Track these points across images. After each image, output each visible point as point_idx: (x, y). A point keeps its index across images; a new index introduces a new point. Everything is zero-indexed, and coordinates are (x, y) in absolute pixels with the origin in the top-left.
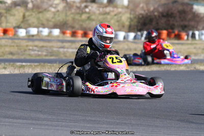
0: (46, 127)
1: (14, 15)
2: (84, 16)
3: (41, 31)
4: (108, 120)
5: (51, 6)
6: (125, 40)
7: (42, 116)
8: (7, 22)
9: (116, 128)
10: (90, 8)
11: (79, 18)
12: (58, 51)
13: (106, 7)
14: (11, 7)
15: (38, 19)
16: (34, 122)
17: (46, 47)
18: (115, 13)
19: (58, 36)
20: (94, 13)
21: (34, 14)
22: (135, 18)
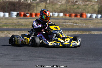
0: (59, 62)
1: (41, 7)
2: (75, 7)
3: (54, 14)
4: (90, 58)
5: (59, 2)
6: (96, 18)
7: (57, 57)
8: (37, 10)
9: (94, 62)
10: (78, 2)
11: (73, 8)
12: (63, 24)
13: (86, 1)
14: (39, 3)
15: (53, 8)
16: (53, 59)
17: (57, 22)
18: (91, 4)
19: (62, 17)
20: (80, 5)
21: (50, 6)
22: (101, 7)
